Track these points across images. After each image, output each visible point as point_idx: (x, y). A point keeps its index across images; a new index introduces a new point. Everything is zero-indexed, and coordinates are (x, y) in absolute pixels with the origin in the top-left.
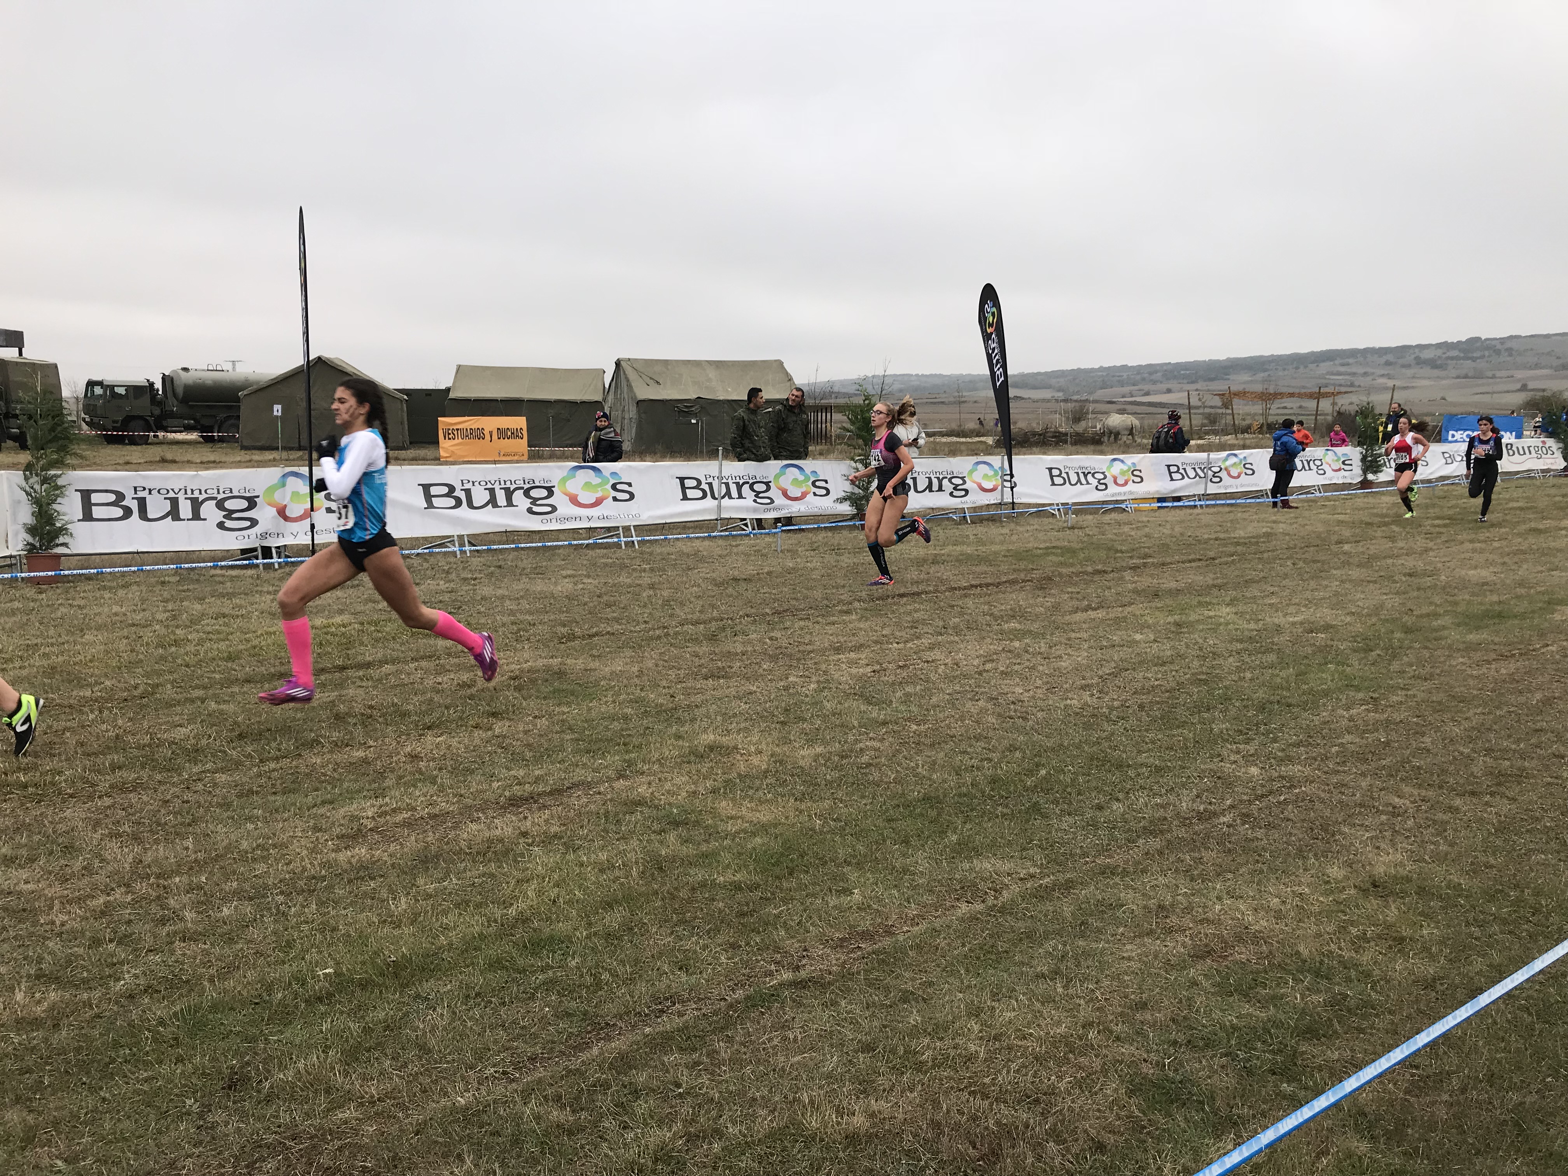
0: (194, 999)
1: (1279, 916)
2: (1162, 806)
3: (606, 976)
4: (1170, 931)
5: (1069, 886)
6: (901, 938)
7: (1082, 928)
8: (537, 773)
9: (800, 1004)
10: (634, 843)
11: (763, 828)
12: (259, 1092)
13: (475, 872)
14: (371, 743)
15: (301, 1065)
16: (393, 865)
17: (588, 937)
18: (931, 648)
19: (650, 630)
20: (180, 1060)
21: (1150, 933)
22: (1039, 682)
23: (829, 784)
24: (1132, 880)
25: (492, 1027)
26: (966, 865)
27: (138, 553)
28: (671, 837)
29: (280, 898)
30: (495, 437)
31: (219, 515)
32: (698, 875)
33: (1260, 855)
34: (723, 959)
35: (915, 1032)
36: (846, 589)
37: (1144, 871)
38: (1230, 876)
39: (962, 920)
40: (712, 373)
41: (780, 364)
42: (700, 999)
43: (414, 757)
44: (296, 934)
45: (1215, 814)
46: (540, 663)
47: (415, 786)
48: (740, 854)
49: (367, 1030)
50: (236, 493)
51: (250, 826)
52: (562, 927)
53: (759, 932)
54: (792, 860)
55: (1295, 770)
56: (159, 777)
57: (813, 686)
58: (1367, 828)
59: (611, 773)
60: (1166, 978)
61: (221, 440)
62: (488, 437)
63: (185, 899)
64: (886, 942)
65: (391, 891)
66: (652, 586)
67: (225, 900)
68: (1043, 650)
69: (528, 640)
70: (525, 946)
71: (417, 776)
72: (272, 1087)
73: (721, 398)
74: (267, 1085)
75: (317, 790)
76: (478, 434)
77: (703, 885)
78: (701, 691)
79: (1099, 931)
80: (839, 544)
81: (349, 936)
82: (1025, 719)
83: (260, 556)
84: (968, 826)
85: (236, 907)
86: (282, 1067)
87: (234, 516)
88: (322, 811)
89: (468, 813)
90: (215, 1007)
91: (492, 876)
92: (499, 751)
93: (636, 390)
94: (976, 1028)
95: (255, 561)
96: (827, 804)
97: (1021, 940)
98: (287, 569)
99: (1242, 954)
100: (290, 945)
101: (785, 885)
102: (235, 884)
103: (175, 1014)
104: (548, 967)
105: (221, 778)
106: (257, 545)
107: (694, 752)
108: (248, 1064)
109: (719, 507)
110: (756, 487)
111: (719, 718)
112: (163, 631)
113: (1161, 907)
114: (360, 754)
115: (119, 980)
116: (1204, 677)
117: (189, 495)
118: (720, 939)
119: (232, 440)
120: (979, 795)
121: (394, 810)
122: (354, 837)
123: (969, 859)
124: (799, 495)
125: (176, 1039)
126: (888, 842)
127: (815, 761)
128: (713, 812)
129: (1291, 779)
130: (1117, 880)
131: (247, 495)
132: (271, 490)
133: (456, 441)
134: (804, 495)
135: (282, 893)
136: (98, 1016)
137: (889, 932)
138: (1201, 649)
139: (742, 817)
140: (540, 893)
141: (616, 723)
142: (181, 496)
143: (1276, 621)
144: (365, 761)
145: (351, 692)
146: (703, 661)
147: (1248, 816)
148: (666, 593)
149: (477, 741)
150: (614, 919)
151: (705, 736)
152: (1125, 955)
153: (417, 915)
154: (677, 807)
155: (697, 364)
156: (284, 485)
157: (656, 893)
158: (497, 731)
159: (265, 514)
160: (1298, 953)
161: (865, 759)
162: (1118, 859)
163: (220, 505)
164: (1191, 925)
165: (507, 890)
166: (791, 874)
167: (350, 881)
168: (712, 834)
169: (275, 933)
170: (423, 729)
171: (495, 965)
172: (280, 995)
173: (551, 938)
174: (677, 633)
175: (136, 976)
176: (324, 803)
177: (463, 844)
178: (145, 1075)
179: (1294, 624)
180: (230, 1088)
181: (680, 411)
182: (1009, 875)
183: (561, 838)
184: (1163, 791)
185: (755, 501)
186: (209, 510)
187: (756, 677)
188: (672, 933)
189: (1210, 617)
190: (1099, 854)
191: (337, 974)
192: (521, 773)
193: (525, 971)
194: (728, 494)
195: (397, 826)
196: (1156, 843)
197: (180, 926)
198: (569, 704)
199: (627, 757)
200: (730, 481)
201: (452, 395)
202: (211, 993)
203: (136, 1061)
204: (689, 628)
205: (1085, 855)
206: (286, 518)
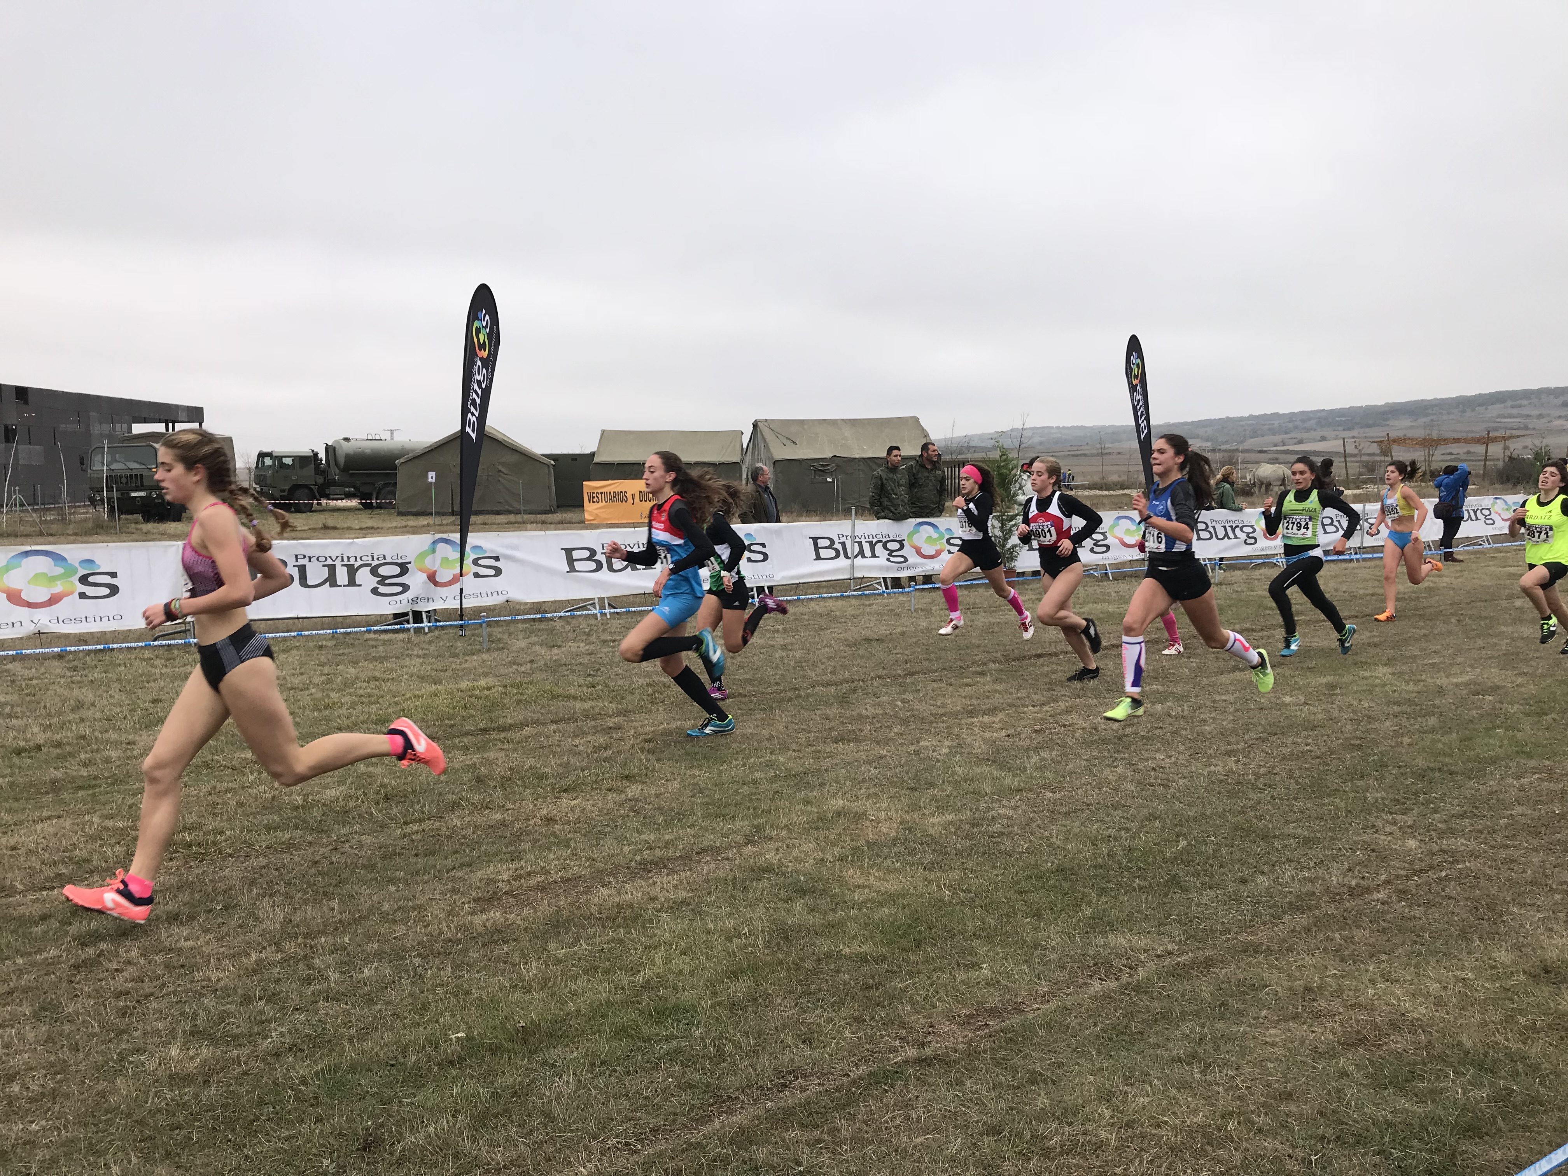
0: (334, 1059)
1: (1439, 1003)
2: (1311, 880)
3: (729, 1047)
4: (1317, 1015)
5: (1209, 963)
6: (1030, 1016)
7: (1222, 1010)
8: (667, 837)
9: (924, 1083)
10: (760, 910)
11: (892, 898)
12: (391, 1154)
13: (605, 937)
14: (510, 806)
15: (431, 1129)
16: (526, 929)
17: (713, 1007)
18: (1068, 711)
19: (782, 691)
20: (319, 1120)
21: (1296, 1017)
22: (1182, 748)
23: (959, 853)
24: (1276, 959)
25: (616, 1097)
26: (1101, 941)
27: (298, 618)
28: (798, 906)
29: (417, 961)
30: (637, 499)
31: (373, 581)
32: (824, 945)
33: (1418, 936)
34: (847, 1034)
35: (1042, 1116)
36: (981, 649)
37: (1290, 950)
38: (1384, 957)
39: (1095, 998)
40: (848, 432)
41: (916, 420)
42: (823, 1075)
43: (549, 820)
44: (431, 996)
45: (1368, 890)
46: (673, 725)
47: (549, 849)
48: (867, 925)
49: (495, 1096)
50: (389, 560)
51: (392, 888)
52: (687, 997)
53: (884, 1007)
54: (920, 932)
55: (1459, 843)
56: (309, 838)
57: (945, 751)
58: (1539, 909)
59: (739, 838)
60: (1314, 1067)
61: (380, 506)
62: (630, 500)
63: (330, 959)
64: (1015, 1020)
65: (523, 955)
66: (784, 647)
67: (367, 961)
68: (1186, 713)
69: (662, 702)
70: (651, 1015)
71: (552, 839)
72: (404, 1150)
73: (857, 456)
74: (399, 1147)
75: (456, 852)
76: (620, 497)
77: (829, 955)
78: (830, 755)
79: (1241, 1013)
80: (975, 603)
81: (482, 1000)
82: (1165, 786)
83: (411, 621)
84: (1104, 899)
85: (376, 968)
86: (413, 1130)
87: (387, 581)
88: (460, 874)
89: (600, 877)
90: (353, 1068)
91: (621, 942)
92: (632, 814)
93: (772, 450)
94: (1107, 1113)
95: (406, 626)
96: (956, 874)
97: (1156, 1020)
98: (437, 633)
99: (1398, 1043)
100: (425, 1007)
101: (912, 958)
102: (376, 946)
103: (317, 1073)
104: (673, 1037)
105: (367, 839)
106: (409, 610)
107: (822, 818)
108: (382, 1125)
109: (852, 566)
110: (889, 545)
111: (848, 783)
112: (320, 695)
113: (1308, 989)
114: (498, 816)
115: (266, 1037)
116: (1358, 742)
117: (346, 562)
118: (844, 1012)
119: (390, 506)
120: (1115, 866)
121: (529, 874)
122: (489, 901)
123: (1104, 933)
124: (934, 553)
125: (316, 1098)
126: (1020, 915)
127: (945, 829)
128: (841, 881)
129: (1453, 853)
130: (1261, 958)
131: (400, 561)
132: (422, 556)
133: (600, 504)
134: (938, 553)
135: (420, 955)
136: (246, 1073)
137: (1018, 1009)
138: (1354, 712)
139: (870, 887)
140: (667, 960)
141: (746, 787)
142: (338, 563)
143: (1438, 682)
144: (503, 824)
145: (491, 755)
146: (832, 724)
147: (1404, 892)
148: (798, 654)
149: (611, 805)
150: (739, 988)
151: (833, 802)
152: (1268, 1040)
153: (546, 980)
154: (805, 875)
155: (833, 423)
156: (434, 551)
157: (781, 963)
158: (630, 795)
159: (416, 580)
160: (1460, 1044)
161: (997, 827)
162: (1262, 936)
163: (374, 571)
164: (1341, 1010)
165: (634, 956)
166: (918, 946)
167: (484, 945)
168: (838, 903)
169: (411, 994)
170: (559, 792)
171: (620, 1032)
172: (414, 1058)
173: (677, 1008)
174: (808, 696)
175: (282, 1034)
176: (462, 865)
177: (594, 909)
178: (287, 1133)
179: (1457, 685)
180: (364, 1149)
181: (817, 470)
182: (1145, 951)
183: (688, 904)
184: (1312, 864)
185: (888, 560)
186: (364, 576)
187: (887, 741)
188: (796, 1005)
189: (1366, 678)
190: (1241, 930)
191: (469, 1038)
192: (653, 837)
193: (649, 1040)
194: (861, 553)
195: (530, 889)
196: (1303, 920)
197: (325, 986)
198: (700, 767)
199: (755, 823)
200: (863, 540)
201: (597, 460)
202: (350, 1054)
203: (277, 1119)
204: (819, 689)
205: (1227, 931)
206: (436, 584)
